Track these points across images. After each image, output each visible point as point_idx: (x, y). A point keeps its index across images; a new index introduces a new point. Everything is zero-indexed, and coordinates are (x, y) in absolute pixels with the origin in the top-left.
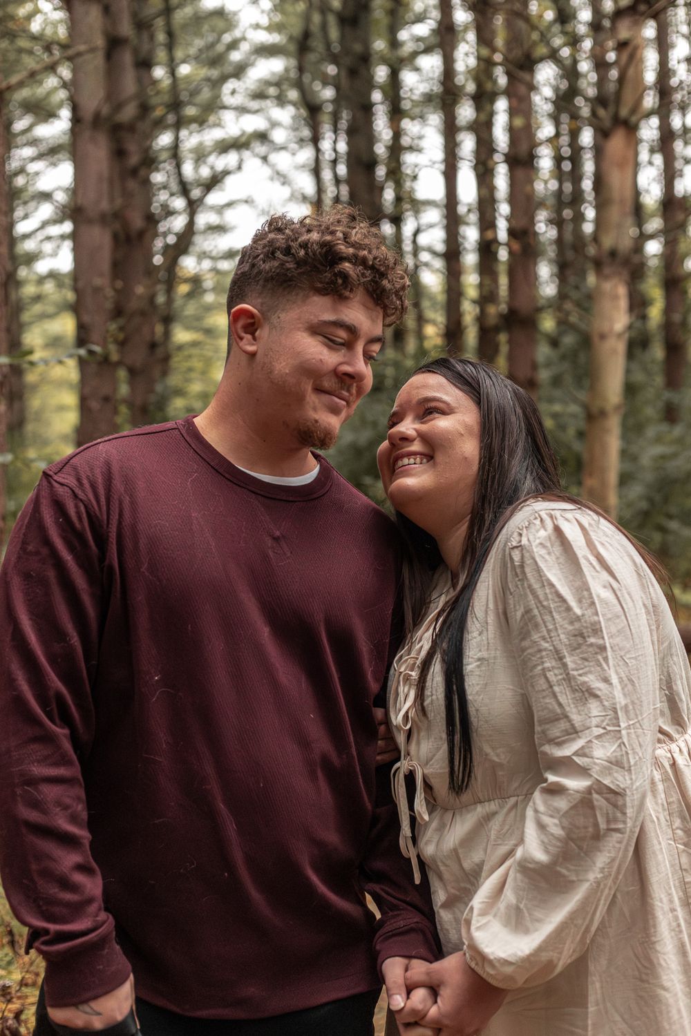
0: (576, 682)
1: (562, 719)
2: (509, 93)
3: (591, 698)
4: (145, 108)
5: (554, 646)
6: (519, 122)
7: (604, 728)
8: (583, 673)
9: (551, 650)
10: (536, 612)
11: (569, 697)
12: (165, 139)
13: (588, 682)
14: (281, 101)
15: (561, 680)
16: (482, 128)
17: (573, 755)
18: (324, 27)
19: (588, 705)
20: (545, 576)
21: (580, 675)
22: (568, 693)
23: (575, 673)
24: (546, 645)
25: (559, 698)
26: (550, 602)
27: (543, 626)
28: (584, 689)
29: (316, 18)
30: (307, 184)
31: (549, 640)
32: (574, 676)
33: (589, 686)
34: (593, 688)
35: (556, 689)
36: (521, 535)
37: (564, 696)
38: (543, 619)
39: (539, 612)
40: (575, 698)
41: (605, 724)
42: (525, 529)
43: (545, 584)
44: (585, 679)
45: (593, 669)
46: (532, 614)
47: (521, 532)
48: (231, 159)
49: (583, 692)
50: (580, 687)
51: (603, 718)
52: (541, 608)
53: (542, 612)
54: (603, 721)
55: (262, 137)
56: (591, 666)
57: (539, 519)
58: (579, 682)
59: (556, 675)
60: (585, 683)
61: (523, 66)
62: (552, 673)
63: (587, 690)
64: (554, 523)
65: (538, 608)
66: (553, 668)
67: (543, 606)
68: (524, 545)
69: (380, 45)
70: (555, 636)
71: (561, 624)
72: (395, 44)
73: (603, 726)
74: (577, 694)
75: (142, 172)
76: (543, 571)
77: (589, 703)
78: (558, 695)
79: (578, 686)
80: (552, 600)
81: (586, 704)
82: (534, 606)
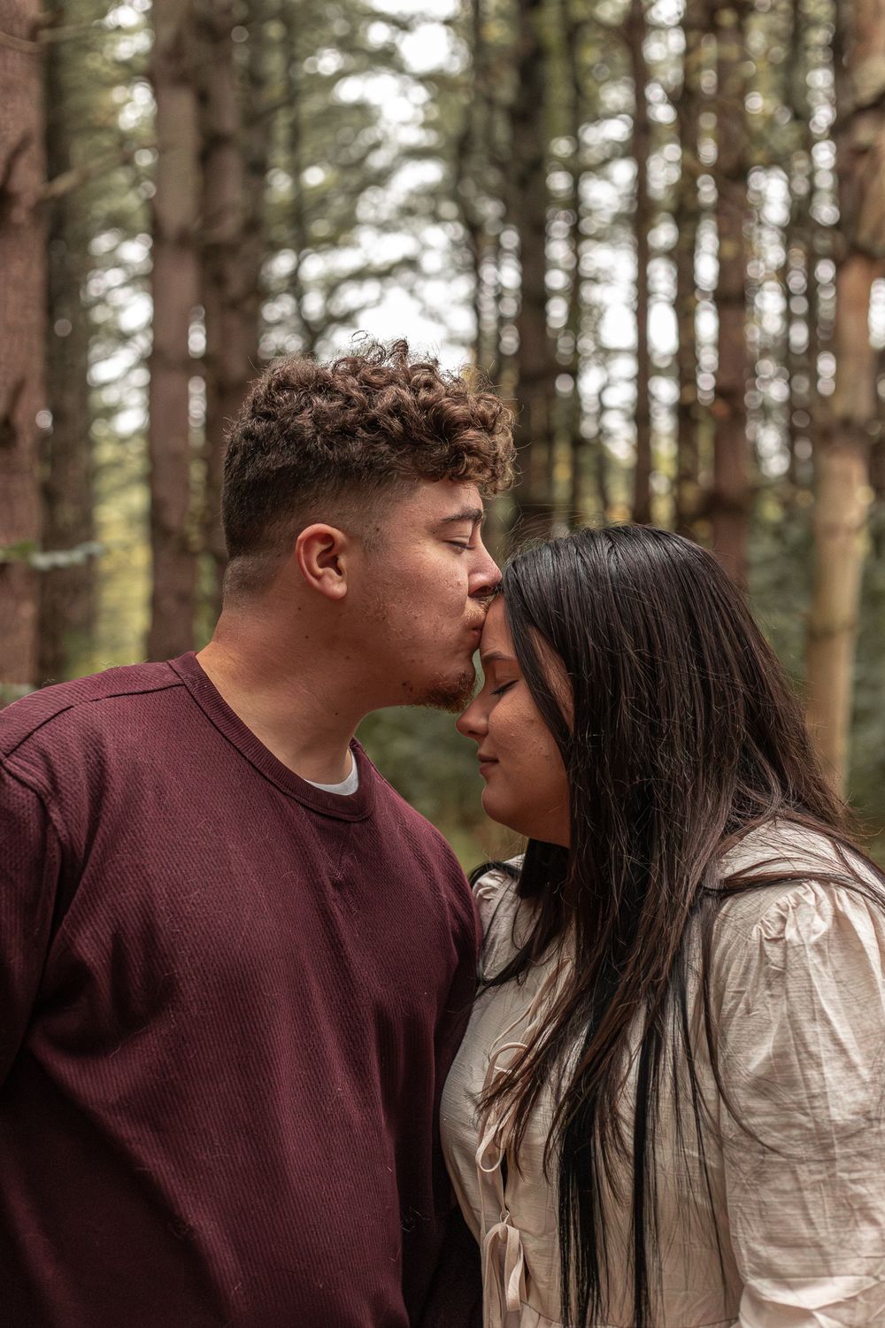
0: (845, 1192)
1: (809, 1247)
2: (718, 210)
3: (866, 1223)
4: (253, 226)
5: (816, 1122)
6: (730, 249)
7: (877, 1278)
8: (858, 1179)
9: (810, 1129)
10: (794, 1058)
11: (828, 1214)
12: (282, 264)
13: (865, 1196)
14: (436, 218)
15: (819, 1181)
16: (683, 257)
17: (819, 1309)
18: (489, 127)
19: (858, 1233)
20: (820, 1003)
21: (854, 1181)
22: (827, 1207)
23: (845, 1176)
24: (803, 1119)
25: (811, 1212)
26: (822, 1048)
27: (802, 1085)
28: (856, 1207)
29: (480, 115)
30: (463, 322)
31: (809, 1111)
32: (842, 1181)
33: (866, 1203)
34: (872, 1208)
35: (808, 1196)
36: (783, 920)
37: (820, 1211)
38: (803, 1075)
39: (800, 1060)
40: (838, 1217)
41: (879, 1270)
42: (791, 910)
43: (817, 1016)
44: (860, 1189)
45: (875, 1175)
46: (788, 1063)
47: (783, 914)
48: (371, 289)
49: (852, 1210)
50: (850, 1201)
51: (877, 1261)
52: (804, 1056)
53: (805, 1062)
54: (877, 1266)
55: (411, 263)
56: (873, 1169)
57: (813, 895)
58: (850, 1193)
59: (810, 1172)
60: (860, 1196)
61: (733, 175)
62: (804, 1167)
63: (860, 1209)
64: (835, 906)
65: (798, 1054)
66: (809, 1160)
67: (808, 1052)
68: (790, 941)
69: (562, 147)
70: (819, 1107)
71: (833, 1088)
72: (579, 146)
73: (876, 1274)
74: (841, 1212)
75: (249, 306)
76: (817, 995)
77: (861, 1231)
78: (810, 1206)
79: (846, 1198)
80: (824, 1046)
81: (854, 1231)
82: (793, 1049)
